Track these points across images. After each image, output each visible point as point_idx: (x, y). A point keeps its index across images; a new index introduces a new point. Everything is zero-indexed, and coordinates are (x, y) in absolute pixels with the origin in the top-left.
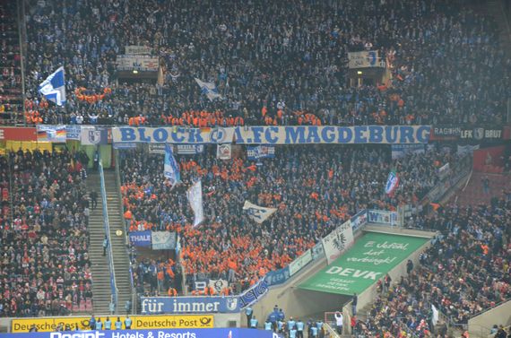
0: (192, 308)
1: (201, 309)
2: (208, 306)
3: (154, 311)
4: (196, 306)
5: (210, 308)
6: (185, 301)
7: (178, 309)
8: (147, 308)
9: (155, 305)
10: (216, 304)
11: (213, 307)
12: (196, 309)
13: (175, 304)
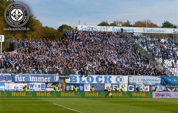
0: (38, 80)
1: (42, 80)
2: (45, 79)
3: (21, 80)
4: (40, 79)
5: (46, 80)
6: (35, 76)
7: (32, 80)
8: (17, 79)
9: (21, 77)
10: (49, 78)
11: (48, 80)
12: (40, 80)
13: (30, 77)
